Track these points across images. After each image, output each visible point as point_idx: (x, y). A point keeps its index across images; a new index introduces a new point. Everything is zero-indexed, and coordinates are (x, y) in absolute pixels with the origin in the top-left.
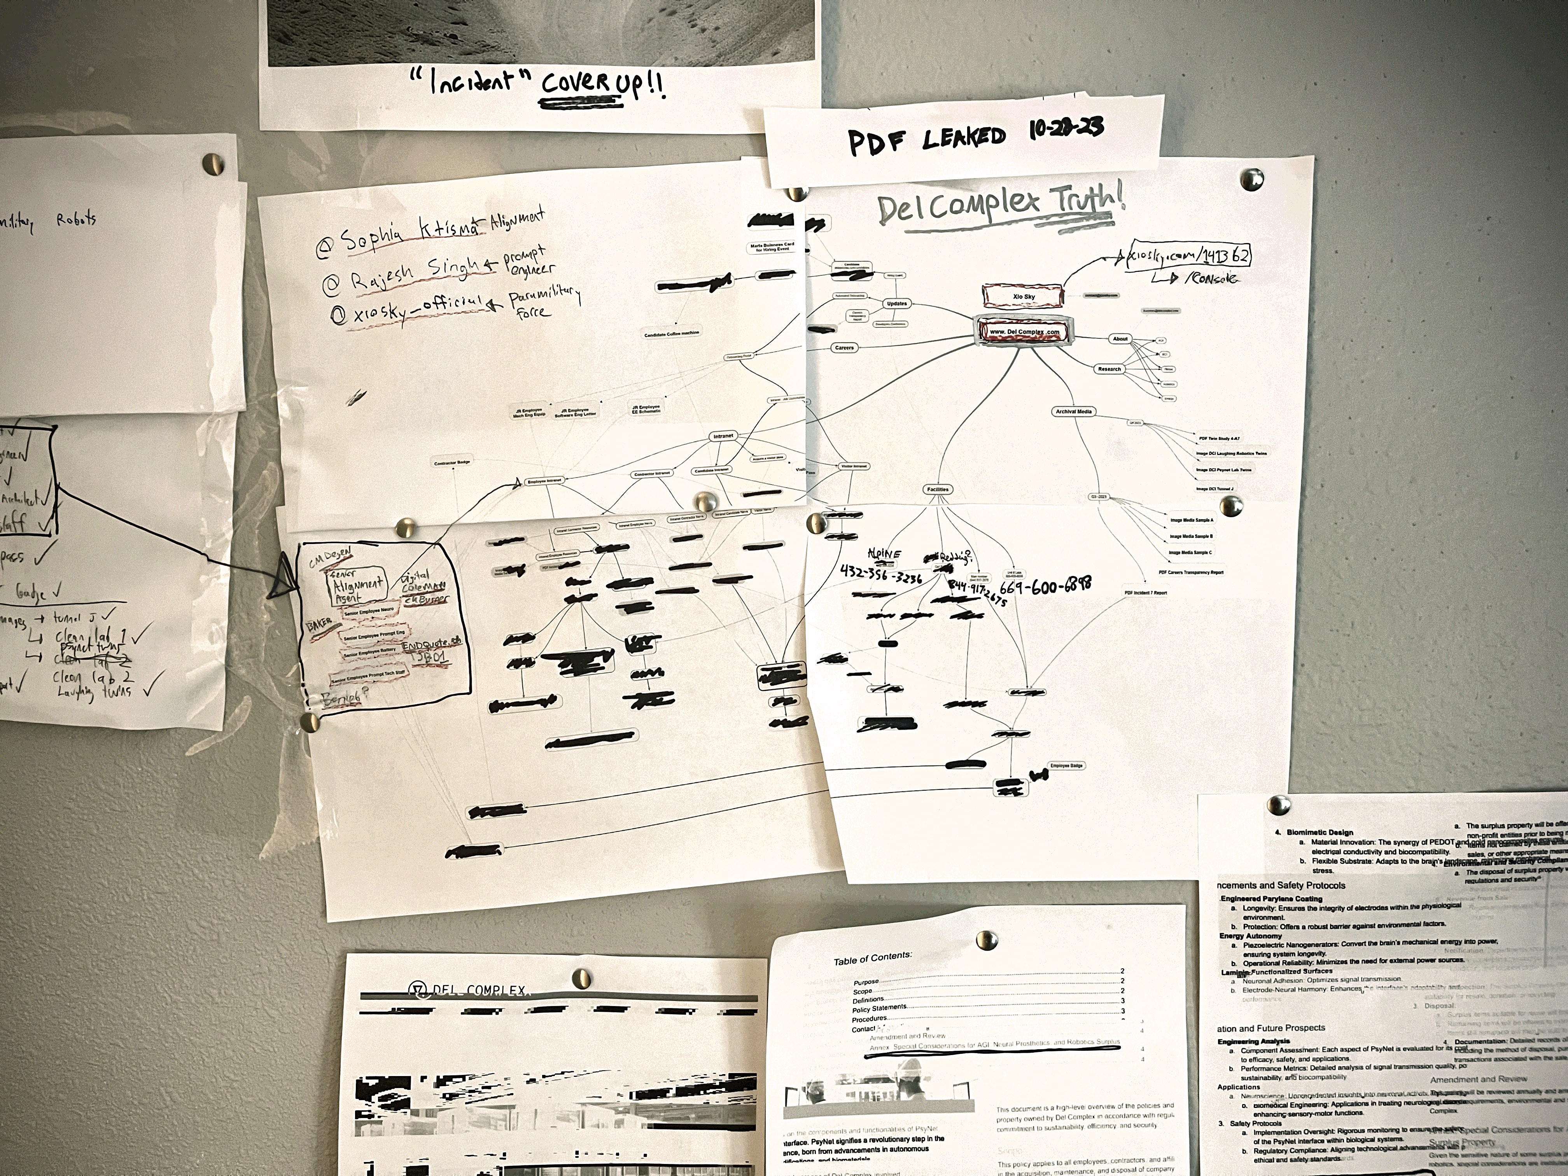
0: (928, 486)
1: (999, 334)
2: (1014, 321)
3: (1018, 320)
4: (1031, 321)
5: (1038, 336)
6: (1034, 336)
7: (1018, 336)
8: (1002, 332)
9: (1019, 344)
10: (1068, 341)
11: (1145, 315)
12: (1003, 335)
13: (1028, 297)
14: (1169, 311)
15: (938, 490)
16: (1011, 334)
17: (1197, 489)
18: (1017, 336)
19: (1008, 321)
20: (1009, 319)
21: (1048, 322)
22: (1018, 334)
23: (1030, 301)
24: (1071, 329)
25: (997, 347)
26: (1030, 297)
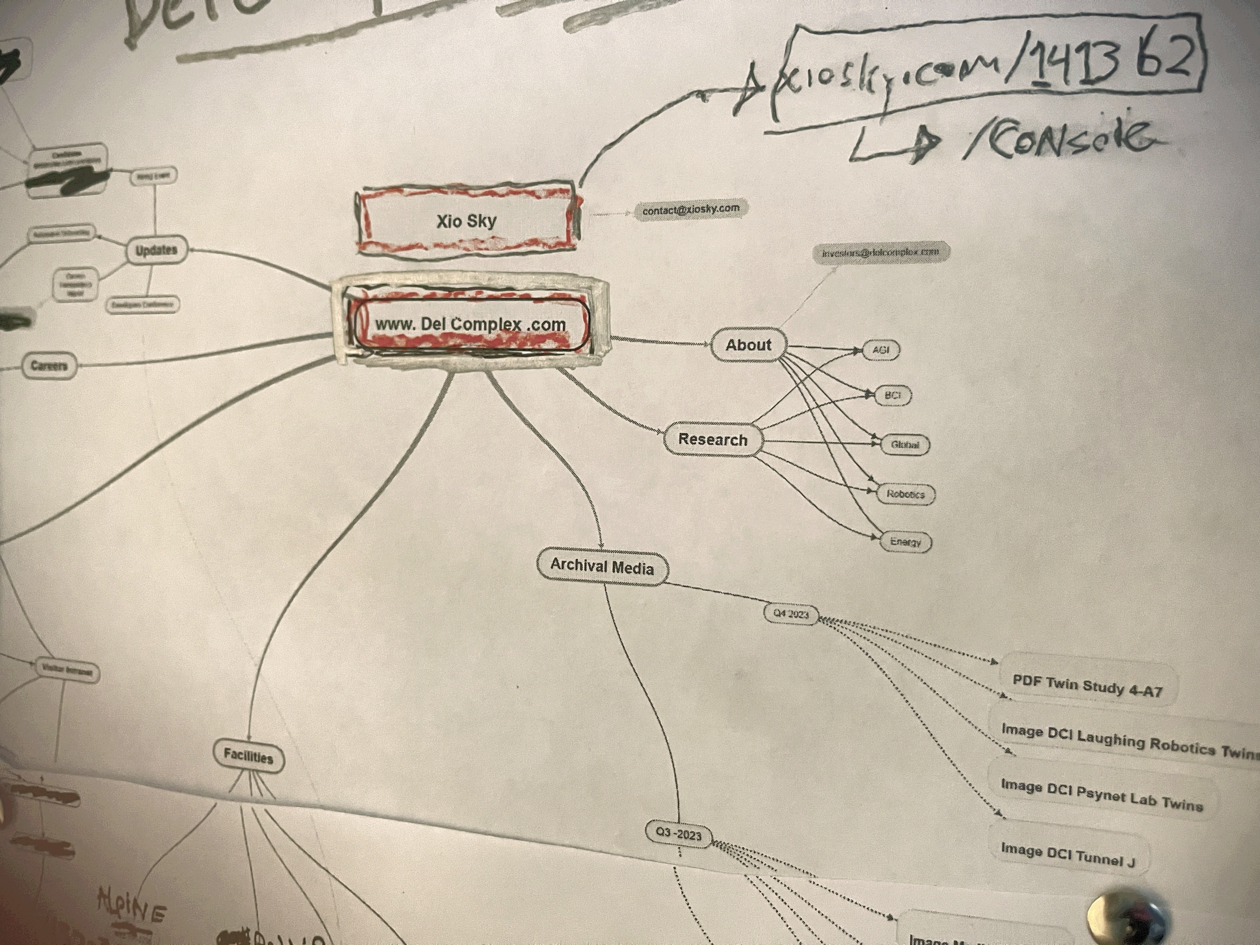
0: (227, 744)
1: (400, 331)
2: (440, 293)
3: (450, 290)
4: (487, 293)
5: (505, 336)
6: (493, 336)
7: (451, 335)
8: (407, 325)
9: (454, 360)
10: (592, 351)
11: (828, 268)
12: (411, 334)
13: (476, 221)
14: (907, 252)
15: (250, 756)
16: (432, 331)
17: (1005, 848)
18: (446, 335)
19: (423, 292)
20: (426, 287)
21: (535, 294)
22: (449, 329)
23: (482, 232)
24: (599, 315)
25: (393, 367)
26: (482, 222)
